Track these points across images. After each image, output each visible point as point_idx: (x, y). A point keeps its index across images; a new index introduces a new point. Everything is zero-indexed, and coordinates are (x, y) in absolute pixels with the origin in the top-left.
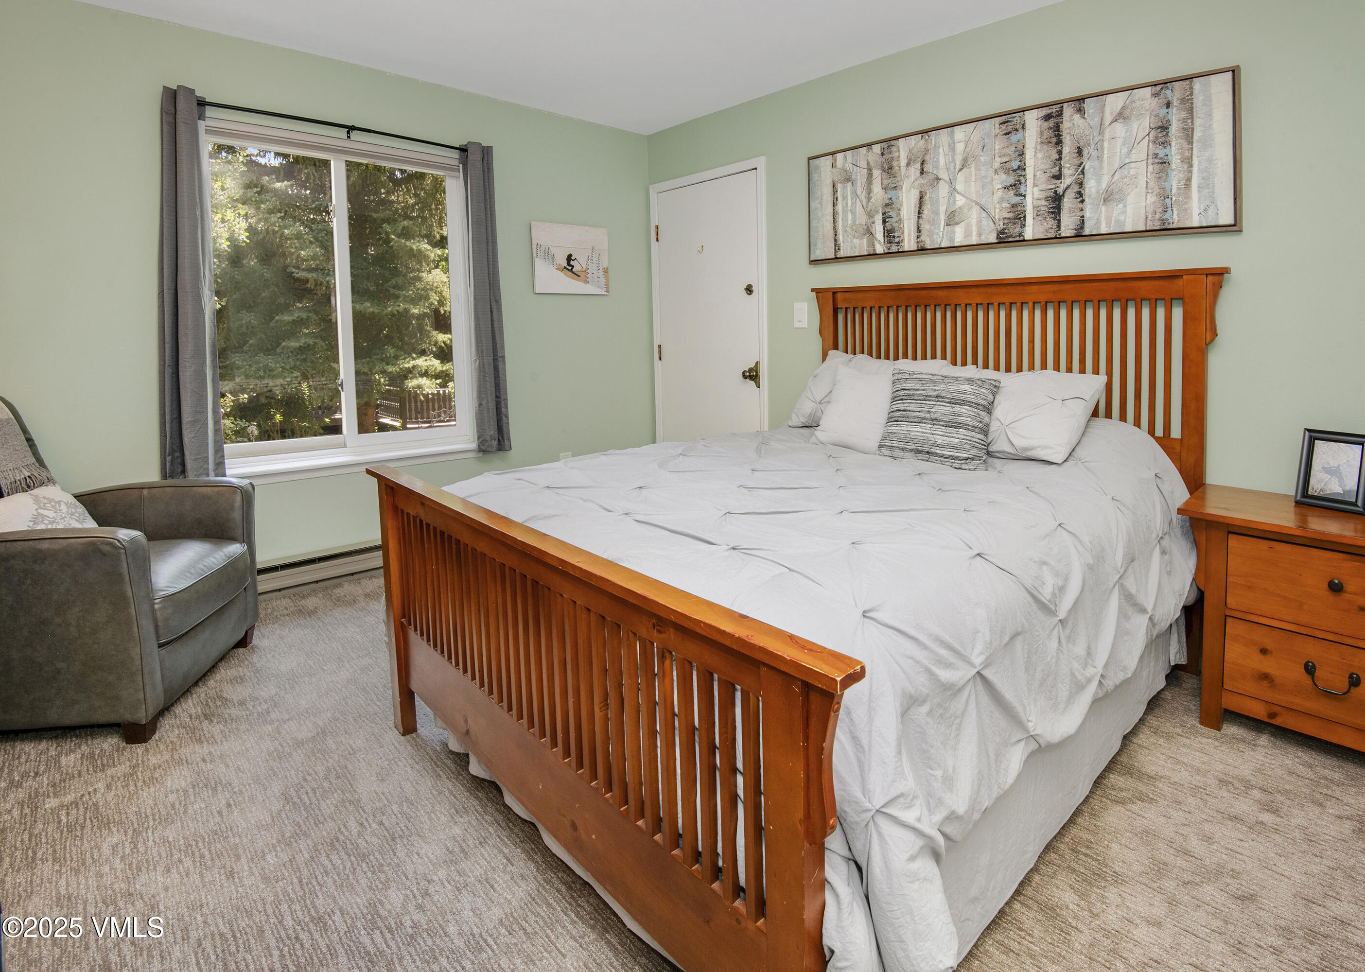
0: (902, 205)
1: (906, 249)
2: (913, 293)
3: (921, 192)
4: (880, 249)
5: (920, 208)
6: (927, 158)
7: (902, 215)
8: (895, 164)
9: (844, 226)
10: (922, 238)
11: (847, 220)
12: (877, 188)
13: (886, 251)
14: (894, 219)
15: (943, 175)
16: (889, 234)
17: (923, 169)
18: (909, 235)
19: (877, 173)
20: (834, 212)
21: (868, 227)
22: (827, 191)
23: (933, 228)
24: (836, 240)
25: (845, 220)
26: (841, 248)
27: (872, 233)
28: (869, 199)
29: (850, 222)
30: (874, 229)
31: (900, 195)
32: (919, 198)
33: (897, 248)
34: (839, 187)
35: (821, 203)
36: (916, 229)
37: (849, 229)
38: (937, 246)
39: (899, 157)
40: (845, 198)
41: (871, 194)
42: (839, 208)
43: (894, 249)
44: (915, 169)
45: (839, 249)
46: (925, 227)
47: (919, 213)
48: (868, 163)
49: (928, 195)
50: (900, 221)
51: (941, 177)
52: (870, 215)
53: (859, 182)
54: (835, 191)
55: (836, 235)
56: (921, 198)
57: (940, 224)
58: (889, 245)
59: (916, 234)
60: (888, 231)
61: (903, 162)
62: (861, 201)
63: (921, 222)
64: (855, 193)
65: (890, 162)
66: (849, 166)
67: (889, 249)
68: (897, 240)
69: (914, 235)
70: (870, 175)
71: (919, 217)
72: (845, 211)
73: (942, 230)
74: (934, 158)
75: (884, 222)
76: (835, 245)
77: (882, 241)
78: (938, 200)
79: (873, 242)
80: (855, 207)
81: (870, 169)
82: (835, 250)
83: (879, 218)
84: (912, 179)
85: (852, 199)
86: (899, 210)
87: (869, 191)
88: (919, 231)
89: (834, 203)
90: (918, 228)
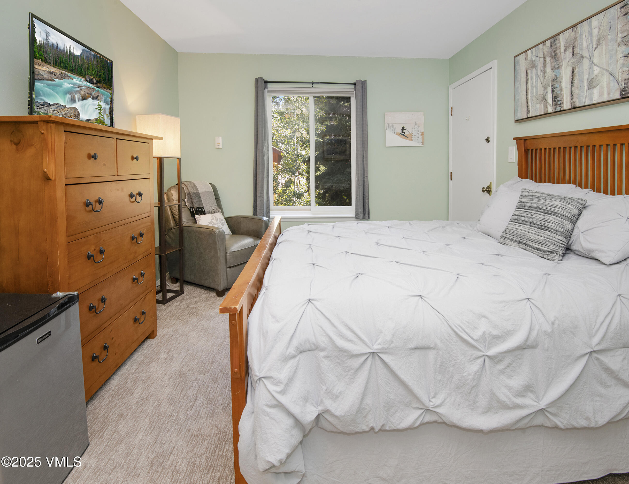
0: (562, 79)
1: (565, 108)
2: (568, 138)
3: (573, 68)
4: (550, 110)
5: (572, 79)
6: (576, 44)
7: (562, 85)
8: (558, 51)
9: (532, 97)
10: (574, 100)
11: (533, 93)
12: (548, 70)
13: (554, 111)
14: (558, 89)
15: (585, 54)
16: (555, 99)
17: (573, 52)
18: (566, 99)
19: (548, 59)
20: (527, 89)
21: (544, 96)
22: (523, 75)
23: (580, 92)
24: (527, 106)
25: (532, 92)
26: (530, 111)
27: (546, 100)
28: (544, 77)
29: (535, 94)
30: (547, 96)
31: (561, 72)
32: (571, 72)
33: (559, 108)
34: (529, 71)
35: (520, 84)
36: (570, 94)
37: (534, 99)
38: (582, 105)
39: (560, 46)
40: (532, 78)
41: (546, 74)
42: (529, 85)
43: (558, 109)
44: (569, 53)
45: (529, 112)
46: (576, 92)
47: (572, 83)
48: (544, 54)
49: (577, 69)
50: (561, 90)
51: (584, 55)
52: (545, 88)
53: (539, 67)
54: (527, 75)
55: (527, 103)
56: (573, 72)
57: (584, 89)
58: (555, 107)
59: (570, 98)
60: (555, 97)
61: (562, 49)
62: (540, 79)
63: (573, 89)
64: (537, 74)
65: (555, 51)
66: (534, 58)
67: (555, 109)
68: (559, 103)
69: (569, 98)
70: (545, 61)
71: (572, 86)
72: (532, 87)
73: (585, 93)
74: (580, 43)
75: (553, 91)
76: (527, 109)
77: (552, 104)
78: (583, 72)
79: (547, 106)
80: (537, 84)
81: (545, 58)
82: (527, 112)
83: (550, 89)
84: (568, 59)
85: (536, 79)
86: (561, 82)
87: (544, 72)
88: (572, 95)
89: (526, 83)
90: (572, 93)
